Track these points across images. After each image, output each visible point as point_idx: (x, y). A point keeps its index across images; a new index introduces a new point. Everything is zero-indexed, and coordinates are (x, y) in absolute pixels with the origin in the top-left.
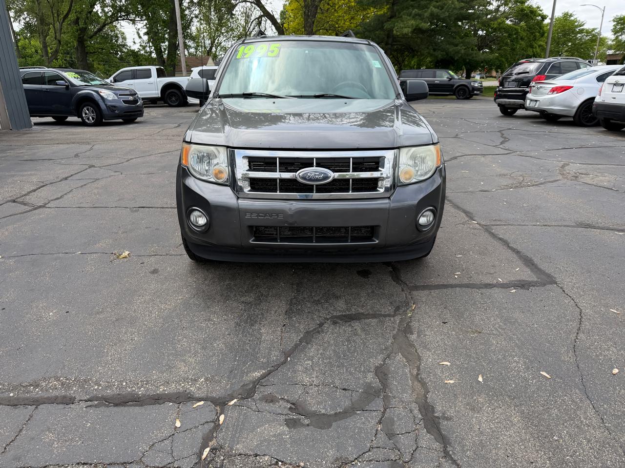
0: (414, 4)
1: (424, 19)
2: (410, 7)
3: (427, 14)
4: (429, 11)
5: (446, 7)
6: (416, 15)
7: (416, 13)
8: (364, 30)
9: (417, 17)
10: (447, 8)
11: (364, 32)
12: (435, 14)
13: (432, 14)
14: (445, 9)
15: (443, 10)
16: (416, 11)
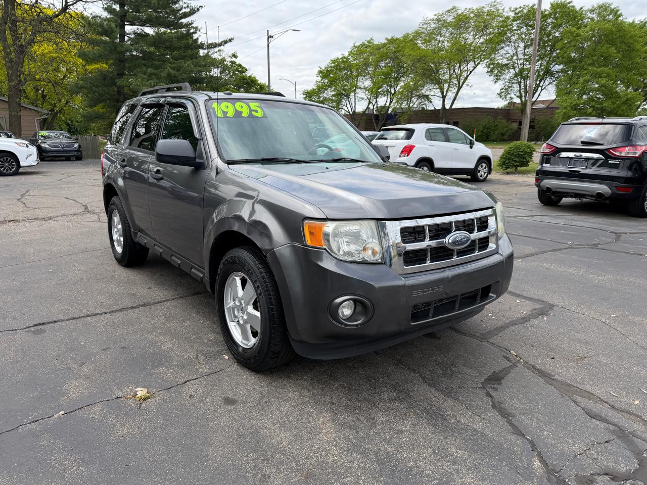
0: (147, 63)
1: (161, 78)
2: (143, 66)
3: (163, 75)
4: (166, 71)
5: (182, 69)
6: (152, 74)
7: (152, 72)
8: (91, 85)
9: (153, 76)
10: (184, 70)
11: (91, 88)
12: (173, 75)
13: (169, 75)
14: (181, 71)
15: (180, 72)
16: (150, 70)
